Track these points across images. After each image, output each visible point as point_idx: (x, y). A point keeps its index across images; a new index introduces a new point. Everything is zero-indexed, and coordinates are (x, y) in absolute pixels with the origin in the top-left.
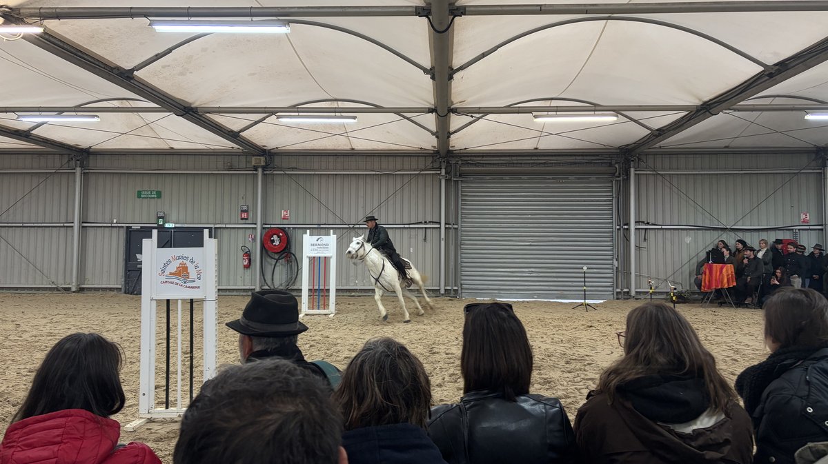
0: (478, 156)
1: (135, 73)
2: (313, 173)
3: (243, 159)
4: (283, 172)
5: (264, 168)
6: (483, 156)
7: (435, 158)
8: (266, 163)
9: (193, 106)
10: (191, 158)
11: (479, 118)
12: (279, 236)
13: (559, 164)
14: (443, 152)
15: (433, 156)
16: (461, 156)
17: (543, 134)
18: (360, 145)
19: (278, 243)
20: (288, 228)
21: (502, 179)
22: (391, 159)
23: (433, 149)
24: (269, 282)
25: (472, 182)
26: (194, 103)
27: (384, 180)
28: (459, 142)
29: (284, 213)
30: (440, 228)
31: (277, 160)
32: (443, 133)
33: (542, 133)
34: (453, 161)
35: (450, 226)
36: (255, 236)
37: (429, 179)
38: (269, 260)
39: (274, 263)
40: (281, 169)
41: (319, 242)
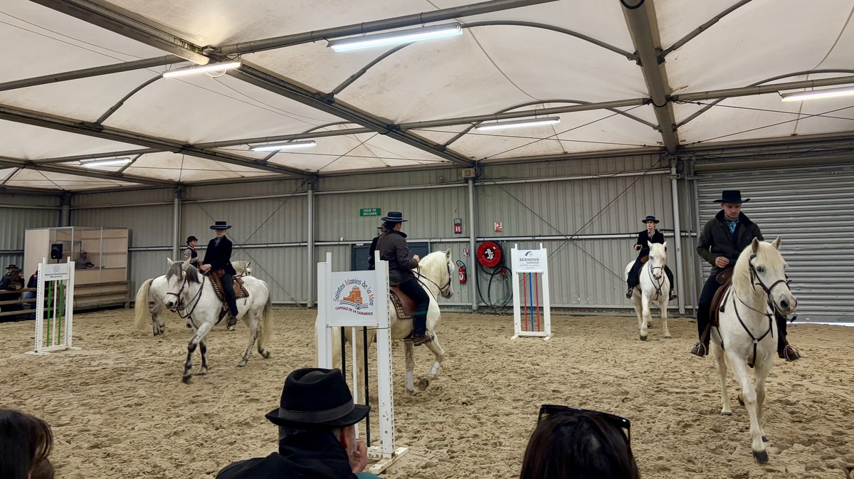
0: (717, 150)
1: (335, 96)
2: (524, 181)
3: (454, 171)
4: (493, 183)
5: (474, 180)
6: (723, 149)
7: (663, 155)
8: (476, 174)
9: (395, 123)
10: (406, 174)
11: (710, 106)
12: (492, 250)
13: (827, 152)
14: (671, 148)
15: (660, 154)
16: (694, 151)
17: (801, 116)
18: (573, 148)
19: (492, 257)
20: (502, 241)
21: (750, 175)
22: (610, 160)
23: (659, 145)
24: (486, 298)
25: (712, 181)
26: (396, 120)
27: (603, 183)
28: (690, 134)
29: (496, 225)
30: (674, 236)
31: (487, 170)
32: (668, 126)
33: (799, 115)
34: (685, 157)
35: (687, 234)
36: (469, 250)
37: (657, 180)
38: (485, 275)
39: (489, 278)
40: (491, 179)
41: (528, 257)
